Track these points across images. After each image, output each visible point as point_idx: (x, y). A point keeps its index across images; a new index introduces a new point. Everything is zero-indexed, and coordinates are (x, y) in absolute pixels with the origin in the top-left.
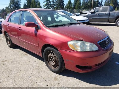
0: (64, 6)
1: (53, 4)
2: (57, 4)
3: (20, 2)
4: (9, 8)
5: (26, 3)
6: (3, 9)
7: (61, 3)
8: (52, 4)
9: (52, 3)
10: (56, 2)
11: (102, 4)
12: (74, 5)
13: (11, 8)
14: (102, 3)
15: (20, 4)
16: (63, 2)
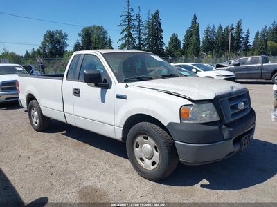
0: (164, 48)
1: (140, 44)
2: (148, 43)
3: (66, 39)
4: (41, 50)
5: (80, 42)
6: (27, 52)
7: (156, 42)
8: (137, 43)
9: (137, 41)
10: (146, 39)
11: (248, 42)
12: (184, 45)
13: (44, 51)
14: (247, 39)
15: (64, 43)
16: (162, 38)
